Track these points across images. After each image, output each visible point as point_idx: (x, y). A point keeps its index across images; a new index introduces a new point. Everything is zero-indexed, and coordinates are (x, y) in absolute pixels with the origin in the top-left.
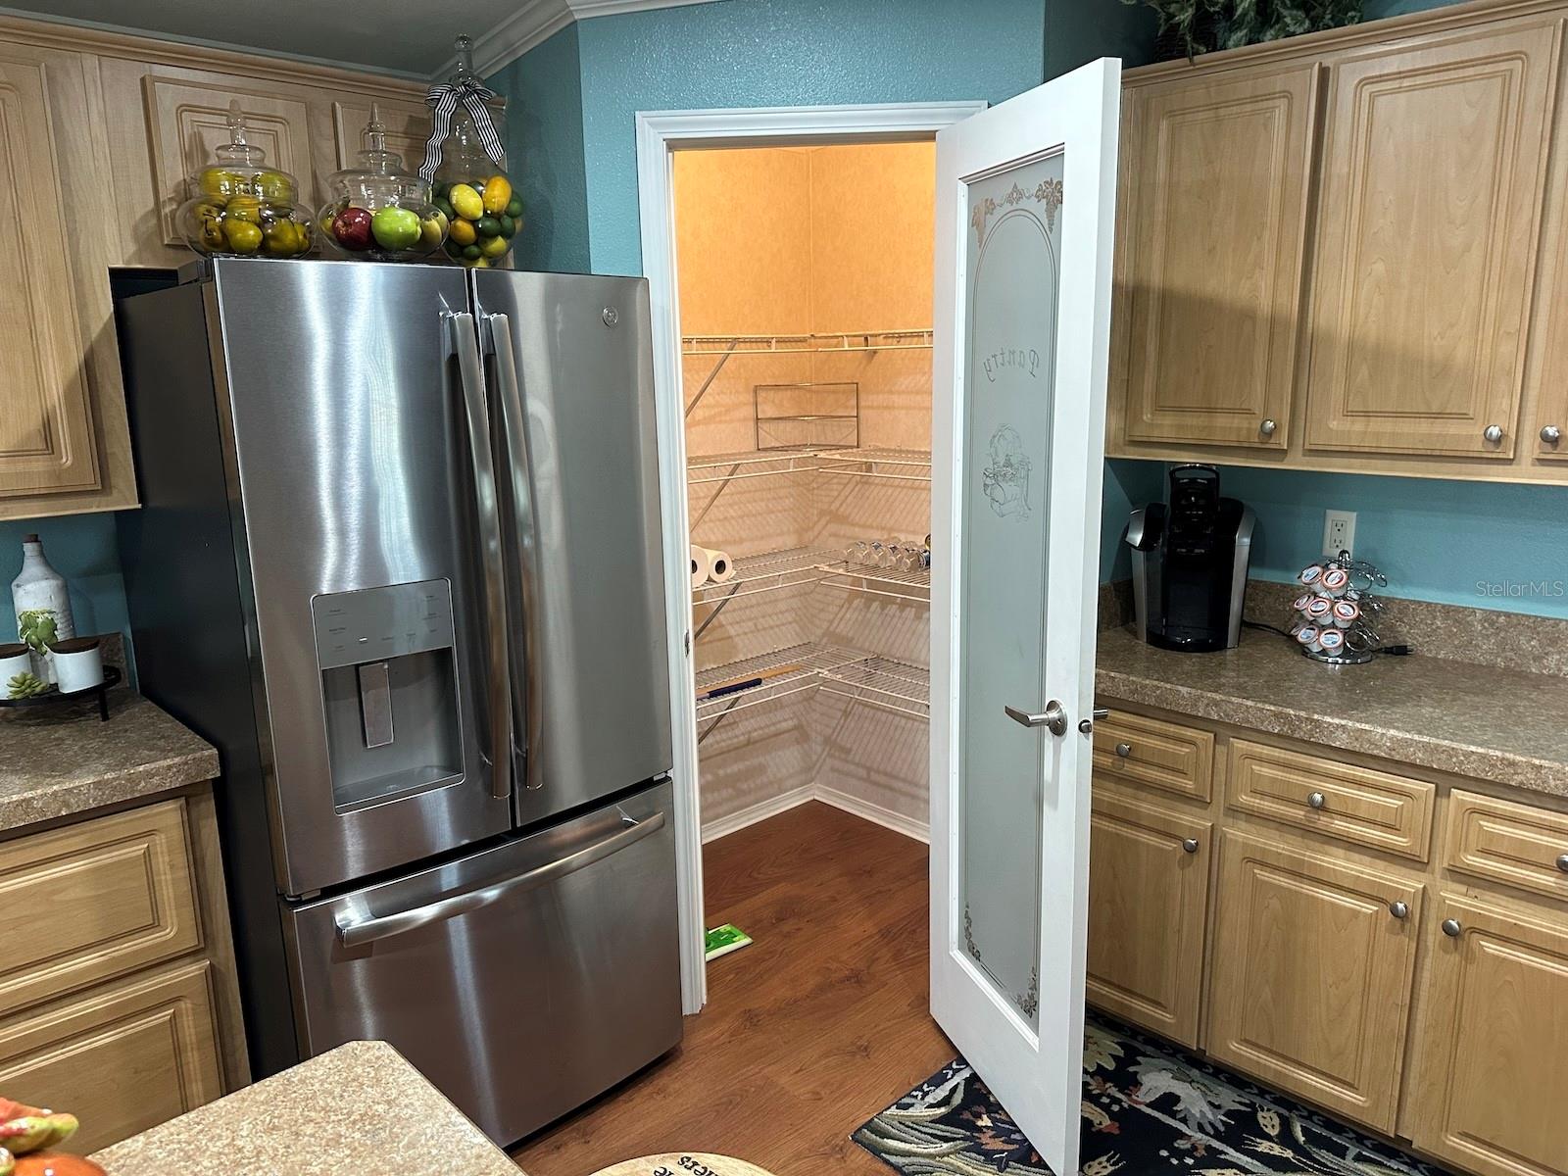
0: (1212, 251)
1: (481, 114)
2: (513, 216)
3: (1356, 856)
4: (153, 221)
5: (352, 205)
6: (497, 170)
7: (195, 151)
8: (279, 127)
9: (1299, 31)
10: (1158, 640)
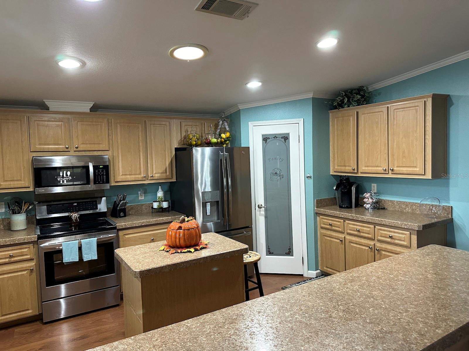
0: (343, 140)
1: (226, 124)
2: (230, 138)
3: (365, 240)
4: (180, 141)
5: (208, 138)
6: (228, 131)
7: (187, 131)
8: (197, 127)
9: (355, 105)
10: (341, 207)
